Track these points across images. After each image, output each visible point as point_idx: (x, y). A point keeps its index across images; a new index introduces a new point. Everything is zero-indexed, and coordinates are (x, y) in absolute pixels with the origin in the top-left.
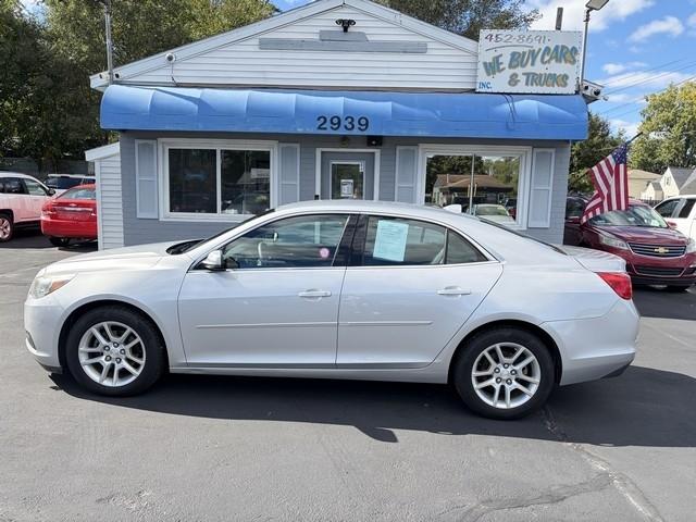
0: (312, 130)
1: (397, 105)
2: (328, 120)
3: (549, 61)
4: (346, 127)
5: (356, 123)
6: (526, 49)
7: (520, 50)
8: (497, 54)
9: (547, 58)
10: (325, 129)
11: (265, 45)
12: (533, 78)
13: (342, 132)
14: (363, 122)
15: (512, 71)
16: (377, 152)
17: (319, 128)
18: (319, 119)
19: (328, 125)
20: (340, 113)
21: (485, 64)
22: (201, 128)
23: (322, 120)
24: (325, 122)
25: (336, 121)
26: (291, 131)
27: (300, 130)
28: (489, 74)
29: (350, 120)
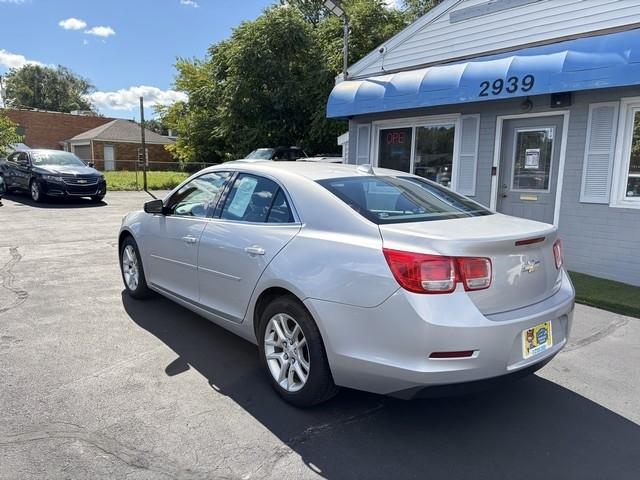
0: (474, 98)
1: (573, 53)
2: (491, 84)
4: (508, 89)
5: (520, 84)
10: (486, 94)
11: (455, 18)
13: (503, 95)
14: (528, 81)
16: (566, 113)
17: (481, 95)
18: (482, 85)
19: (490, 90)
20: (504, 75)
22: (385, 108)
23: (485, 85)
24: (487, 87)
25: (499, 84)
26: (455, 102)
27: (463, 100)
29: (513, 81)
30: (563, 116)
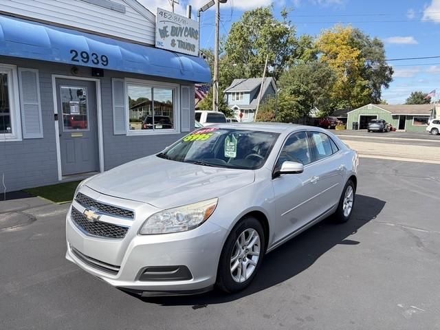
0: (67, 61)
1: (123, 50)
2: (79, 54)
3: (187, 36)
4: (93, 61)
5: (99, 59)
6: (178, 26)
7: (176, 26)
8: (165, 25)
9: (186, 34)
10: (78, 61)
12: (182, 44)
13: (90, 64)
14: (104, 59)
15: (173, 38)
16: (98, 81)
17: (73, 59)
18: (71, 52)
19: (79, 57)
20: (87, 49)
21: (160, 30)
23: (74, 53)
24: (77, 55)
25: (85, 56)
27: (57, 60)
28: (162, 37)
29: (95, 56)
30: (94, 82)
